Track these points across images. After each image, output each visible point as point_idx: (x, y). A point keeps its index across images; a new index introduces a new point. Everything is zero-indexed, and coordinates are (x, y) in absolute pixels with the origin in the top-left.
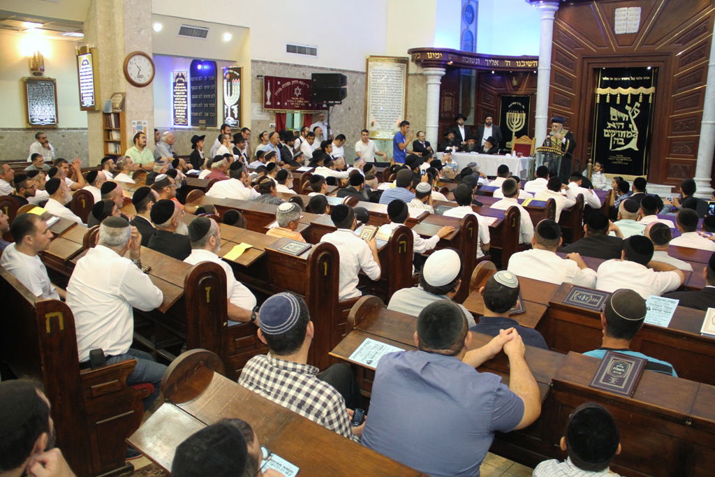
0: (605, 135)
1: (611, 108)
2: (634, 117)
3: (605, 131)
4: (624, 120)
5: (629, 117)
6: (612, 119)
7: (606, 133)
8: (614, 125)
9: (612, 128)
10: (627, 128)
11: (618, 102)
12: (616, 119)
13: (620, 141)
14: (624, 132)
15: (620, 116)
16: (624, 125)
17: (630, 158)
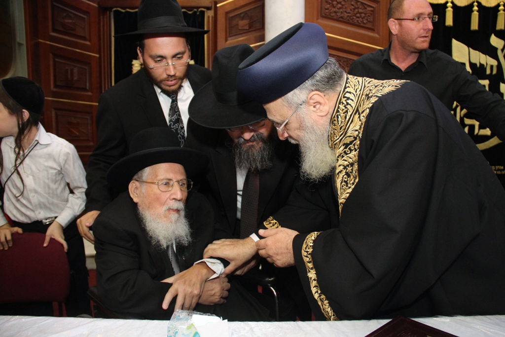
1: (454, 42)
4: (488, 72)
5: (499, 66)
11: (475, 25)
15: (480, 64)
16: (490, 85)
17: (502, 168)
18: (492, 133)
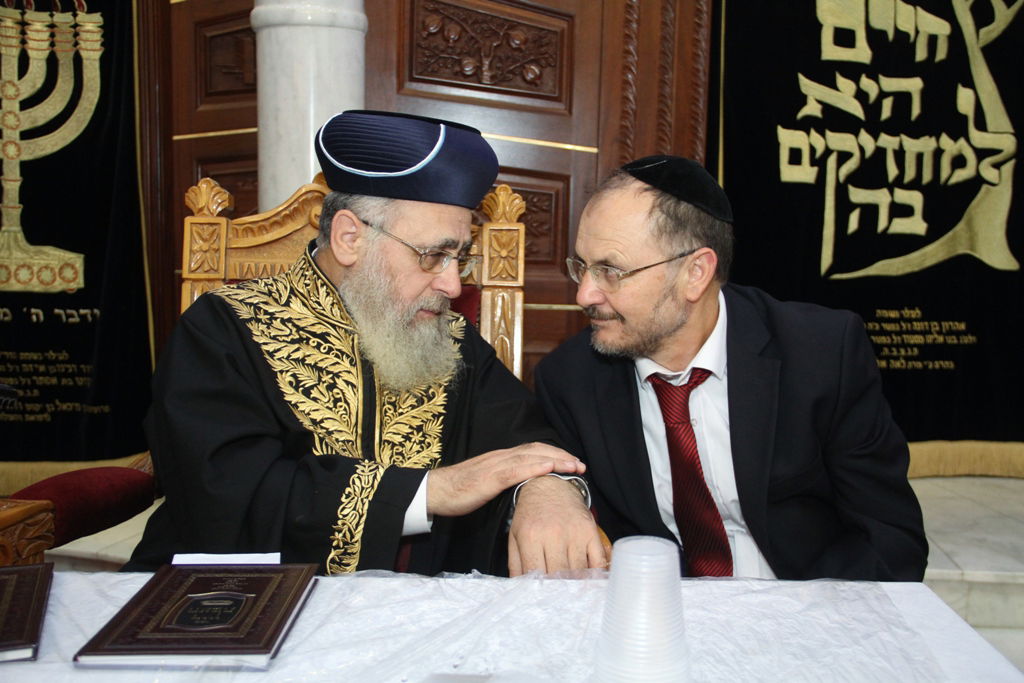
0: (790, 174)
2: (991, 32)
3: (788, 138)
4: (921, 54)
5: (956, 38)
6: (830, 52)
7: (795, 157)
8: (844, 96)
9: (834, 119)
10: (942, 118)
12: (862, 53)
13: (900, 211)
14: (926, 144)
15: (897, 30)
16: (924, 93)
17: (962, 326)
18: (929, 230)
